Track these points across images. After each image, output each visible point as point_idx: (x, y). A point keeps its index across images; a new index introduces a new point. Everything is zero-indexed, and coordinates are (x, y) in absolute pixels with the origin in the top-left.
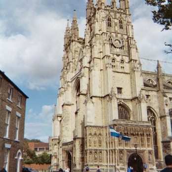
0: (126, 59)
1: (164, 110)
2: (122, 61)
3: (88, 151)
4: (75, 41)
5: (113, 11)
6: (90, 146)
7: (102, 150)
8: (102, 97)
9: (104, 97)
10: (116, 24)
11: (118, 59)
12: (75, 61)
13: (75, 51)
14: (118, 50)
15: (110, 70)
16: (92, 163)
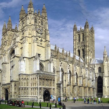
0: (44, 40)
1: (59, 68)
2: (41, 41)
3: (21, 88)
4: (10, 30)
5: (38, 16)
6: (22, 85)
7: (28, 88)
8: (29, 58)
9: (31, 58)
10: (39, 22)
11: (40, 39)
12: (10, 40)
13: (10, 35)
14: (40, 35)
15: (36, 44)
16: (23, 95)
